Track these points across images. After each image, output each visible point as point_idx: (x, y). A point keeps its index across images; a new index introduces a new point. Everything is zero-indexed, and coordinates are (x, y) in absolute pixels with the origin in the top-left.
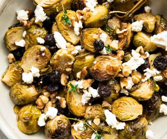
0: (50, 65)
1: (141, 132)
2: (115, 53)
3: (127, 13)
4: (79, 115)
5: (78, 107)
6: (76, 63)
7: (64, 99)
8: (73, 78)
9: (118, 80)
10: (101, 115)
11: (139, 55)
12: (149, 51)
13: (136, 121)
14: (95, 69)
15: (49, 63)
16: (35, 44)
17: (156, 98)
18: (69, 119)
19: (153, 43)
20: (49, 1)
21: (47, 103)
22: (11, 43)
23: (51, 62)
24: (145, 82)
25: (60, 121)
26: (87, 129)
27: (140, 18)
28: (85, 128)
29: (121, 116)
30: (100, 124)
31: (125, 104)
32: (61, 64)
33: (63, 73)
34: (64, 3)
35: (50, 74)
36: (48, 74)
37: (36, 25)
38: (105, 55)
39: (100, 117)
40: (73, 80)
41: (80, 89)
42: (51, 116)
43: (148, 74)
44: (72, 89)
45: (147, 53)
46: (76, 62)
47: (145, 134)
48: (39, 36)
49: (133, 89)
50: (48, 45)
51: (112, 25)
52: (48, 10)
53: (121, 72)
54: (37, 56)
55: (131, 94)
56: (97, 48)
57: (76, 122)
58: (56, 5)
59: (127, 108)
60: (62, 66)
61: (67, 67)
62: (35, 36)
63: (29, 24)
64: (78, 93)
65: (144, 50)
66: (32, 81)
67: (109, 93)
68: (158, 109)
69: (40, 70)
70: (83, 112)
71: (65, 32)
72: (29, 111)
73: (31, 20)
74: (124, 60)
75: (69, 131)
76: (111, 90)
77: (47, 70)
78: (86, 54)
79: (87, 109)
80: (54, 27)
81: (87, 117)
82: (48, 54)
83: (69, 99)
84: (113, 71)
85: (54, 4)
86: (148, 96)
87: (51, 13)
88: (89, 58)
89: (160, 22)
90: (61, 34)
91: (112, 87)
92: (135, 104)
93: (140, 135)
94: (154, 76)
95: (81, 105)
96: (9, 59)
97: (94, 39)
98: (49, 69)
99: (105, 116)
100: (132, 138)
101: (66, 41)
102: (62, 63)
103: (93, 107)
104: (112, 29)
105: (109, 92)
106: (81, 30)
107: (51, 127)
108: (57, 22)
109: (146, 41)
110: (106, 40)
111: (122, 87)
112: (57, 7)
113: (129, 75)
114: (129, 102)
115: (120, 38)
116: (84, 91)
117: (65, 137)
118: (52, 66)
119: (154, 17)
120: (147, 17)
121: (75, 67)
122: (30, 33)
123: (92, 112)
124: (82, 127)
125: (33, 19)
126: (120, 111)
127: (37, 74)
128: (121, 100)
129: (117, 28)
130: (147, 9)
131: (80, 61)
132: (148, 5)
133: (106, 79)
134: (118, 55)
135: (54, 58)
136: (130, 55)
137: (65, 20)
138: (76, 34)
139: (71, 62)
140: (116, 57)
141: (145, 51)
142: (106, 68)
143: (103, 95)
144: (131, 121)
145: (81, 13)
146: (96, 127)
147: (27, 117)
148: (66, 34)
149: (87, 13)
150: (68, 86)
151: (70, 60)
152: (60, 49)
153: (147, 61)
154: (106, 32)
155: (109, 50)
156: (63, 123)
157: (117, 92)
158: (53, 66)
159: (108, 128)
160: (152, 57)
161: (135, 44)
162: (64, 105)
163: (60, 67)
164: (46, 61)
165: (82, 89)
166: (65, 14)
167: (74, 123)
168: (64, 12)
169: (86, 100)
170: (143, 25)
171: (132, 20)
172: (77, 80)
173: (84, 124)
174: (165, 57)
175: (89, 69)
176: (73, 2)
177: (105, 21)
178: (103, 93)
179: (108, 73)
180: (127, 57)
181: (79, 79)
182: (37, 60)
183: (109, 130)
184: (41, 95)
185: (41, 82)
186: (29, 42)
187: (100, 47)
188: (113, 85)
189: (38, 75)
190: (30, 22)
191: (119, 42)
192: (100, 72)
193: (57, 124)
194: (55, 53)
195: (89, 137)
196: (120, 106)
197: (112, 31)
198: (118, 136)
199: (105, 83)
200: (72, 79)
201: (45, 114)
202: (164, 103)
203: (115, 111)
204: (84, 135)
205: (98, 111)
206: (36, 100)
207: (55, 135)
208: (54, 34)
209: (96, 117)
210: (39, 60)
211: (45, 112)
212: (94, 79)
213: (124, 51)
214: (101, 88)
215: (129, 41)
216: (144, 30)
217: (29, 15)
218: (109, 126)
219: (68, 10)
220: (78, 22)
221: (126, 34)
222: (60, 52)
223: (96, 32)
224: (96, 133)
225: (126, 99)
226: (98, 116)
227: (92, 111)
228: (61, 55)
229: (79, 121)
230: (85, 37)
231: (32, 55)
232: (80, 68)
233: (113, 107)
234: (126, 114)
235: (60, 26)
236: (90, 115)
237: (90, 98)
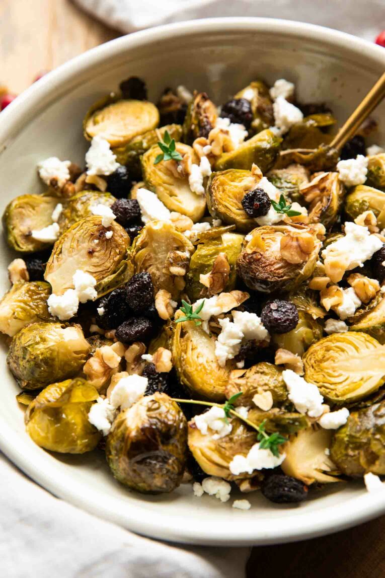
5: (207, 367)
6: (196, 254)
14: (249, 252)
15: (124, 257)
22: (20, 231)
23: (129, 253)
25: (153, 401)
26: (234, 430)
29: (332, 387)
30: (273, 408)
32: (156, 260)
33: (162, 289)
39: (272, 388)
46: (197, 251)
49: (357, 314)
54: (92, 241)
55: (355, 326)
57: (202, 410)
58: (142, 136)
59: (347, 360)
61: (172, 262)
63: (69, 186)
64: (204, 333)
69: (97, 282)
70: (221, 383)
77: (116, 278)
78: (223, 229)
79: (232, 374)
81: (232, 392)
82: (122, 236)
83: (181, 346)
84: (299, 250)
85: (138, 134)
88: (230, 239)
90: (156, 195)
92: (369, 345)
95: (214, 365)
96: (13, 272)
97: (242, 190)
101: (168, 211)
102: (160, 256)
108: (146, 166)
111: (328, 308)
112: (145, 141)
114: (351, 344)
116: (221, 321)
121: (195, 264)
123: (247, 379)
124: (220, 419)
125: (81, 178)
126: (330, 371)
128: (328, 341)
129: (300, 181)
133: (282, 277)
135: (138, 244)
138: (193, 191)
139: (182, 252)
140: (303, 228)
148: (168, 192)
149: (222, 137)
150: (176, 317)
151: (181, 248)
157: (315, 317)
158: (136, 263)
162: (165, 365)
163: (152, 270)
164: (116, 254)
165: (216, 318)
169: (229, 346)
178: (275, 315)
182: (91, 253)
185: (101, 310)
189: (94, 295)
192: (264, 260)
193: (146, 412)
196: (328, 359)
198: (330, 456)
203: (314, 377)
205: (265, 377)
206: (85, 363)
209: (259, 390)
210: (96, 254)
213: (324, 225)
220: (199, 164)
221: (327, 184)
222: (156, 222)
224: (262, 438)
226: (266, 388)
227: (247, 377)
228: (156, 228)
230: (219, 186)
231: (78, 241)
232: (209, 263)
233: (307, 366)
234: (347, 379)
235: (152, 174)
236: (241, 388)
237: (240, 341)
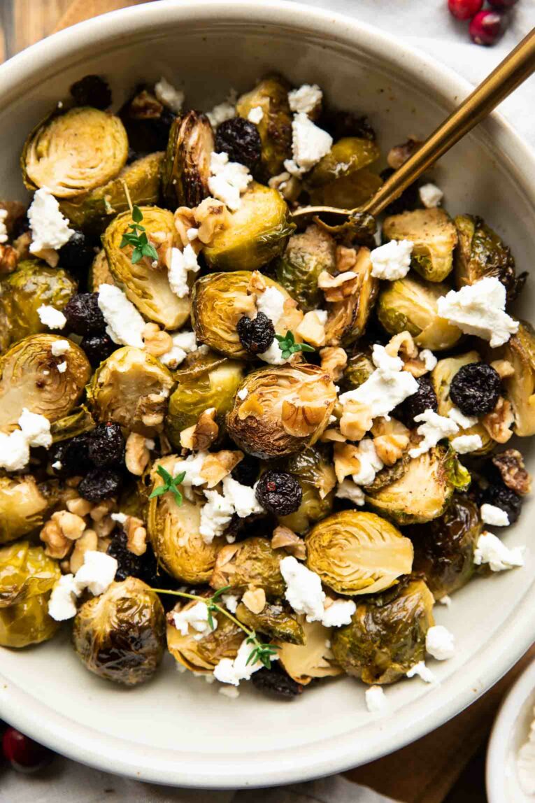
0: (85, 405)
1: (407, 633)
2: (313, 357)
3: (355, 214)
4: (193, 579)
5: (189, 549)
6: (177, 396)
7: (141, 522)
8: (170, 448)
9: (329, 452)
10: (271, 576)
11: (399, 362)
12: (434, 348)
13: (392, 593)
14: (242, 417)
15: (82, 398)
16: (34, 329)
17: (462, 513)
18: (158, 593)
19: (448, 320)
20: (80, 176)
21: (80, 539)
23: (89, 395)
24: (418, 459)
25: (125, 599)
26: (220, 627)
27: (401, 232)
28: (215, 622)
29: (338, 579)
30: (267, 607)
31: (353, 536)
32: (125, 401)
33: (135, 432)
34: (133, 183)
35: (88, 434)
36: (80, 436)
37: (36, 261)
38: (278, 367)
39: (266, 583)
40: (168, 454)
41: (193, 487)
42: (93, 584)
43: (432, 430)
44: (167, 486)
45: (427, 355)
46: (177, 391)
47: (424, 641)
48: (47, 302)
49: (378, 482)
50: (79, 335)
51: (303, 257)
52: (75, 208)
53: (335, 426)
54: (40, 371)
55: (372, 500)
56: (250, 343)
57: (185, 602)
58: (103, 188)
59: (357, 550)
60: (129, 407)
61: (144, 409)
62: (31, 301)
63: (8, 255)
64: (186, 500)
65: (416, 345)
66: (26, 461)
67: (294, 499)
68: (468, 551)
69: (51, 422)
70: (206, 567)
71: (137, 287)
72: (16, 567)
73: (16, 242)
74: (346, 383)
75: (160, 635)
76: (300, 490)
77: (78, 421)
78: (210, 365)
79: (220, 555)
80: (100, 268)
81: (219, 583)
82: (80, 366)
83: (157, 525)
84: (305, 424)
85: (98, 186)
86: (428, 508)
87: (88, 217)
88: (223, 377)
89: (473, 245)
90: (124, 294)
91: (305, 478)
92: (385, 535)
93: (405, 645)
94: (454, 436)
95: (198, 544)
97: (237, 312)
98: (84, 417)
99: (282, 581)
100: (379, 654)
101: (140, 318)
102: (130, 397)
103: (243, 548)
104: (304, 273)
105: (294, 495)
106: (192, 278)
107: (95, 621)
108: (109, 251)
109: (422, 314)
110: (283, 311)
111: (341, 479)
112: (108, 198)
113: (364, 434)
114: (364, 531)
115: (332, 303)
116: (207, 493)
117: (145, 655)
118: (94, 407)
119: (450, 224)
120: (426, 227)
121: (176, 410)
122: (14, 289)
123: (238, 566)
124: (204, 621)
125: (23, 239)
126: (336, 562)
127: (43, 435)
128: (337, 523)
129: (320, 267)
130: (428, 194)
131: (191, 389)
132: (434, 182)
133: (283, 450)
134: (325, 365)
135: (101, 380)
136: (366, 362)
137: (135, 244)
138: (175, 291)
139: (158, 393)
140: (315, 373)
141: (420, 349)
142: (281, 411)
143: (274, 506)
144: (375, 596)
145: (193, 218)
146: (253, 621)
147: (9, 587)
148: (140, 291)
149: (212, 220)
150: (151, 478)
151: (157, 384)
152: (122, 346)
153: (428, 384)
154: (283, 285)
155: (292, 349)
156: (136, 607)
157: (323, 494)
158: (98, 408)
159: (293, 622)
160: (446, 370)
161: (384, 325)
162: (138, 544)
163: (121, 412)
164: (73, 392)
165: (201, 487)
166: (136, 223)
167: (177, 607)
168: (131, 216)
169: (216, 523)
170: (412, 255)
171: (377, 237)
172: (182, 454)
173: (211, 610)
174: (488, 371)
175: (224, 415)
176: (164, 178)
177: (276, 247)
178: (273, 498)
179: (289, 431)
180: (359, 370)
181: (188, 453)
182: (41, 385)
183: (296, 630)
184: (59, 510)
185: (57, 465)
186: (11, 323)
187: (260, 339)
188: (309, 471)
189: (46, 440)
190: (14, 250)
191: (329, 316)
192: (261, 428)
193: (115, 612)
194: (101, 363)
195: (231, 653)
196: (336, 545)
197: (305, 278)
198: (331, 649)
199: (282, 464)
200: (165, 452)
201: (74, 576)
202: (489, 531)
203: (318, 563)
204: (210, 646)
205: (259, 564)
206: (42, 527)
207: (110, 649)
208: (97, 294)
209: (250, 586)
210: (48, 388)
211: (73, 569)
212: (243, 451)
213: (345, 349)
214: (265, 483)
215: (363, 315)
216: (417, 273)
217: (11, 224)
218: (299, 614)
219: (148, 208)
220: (182, 249)
221: (353, 290)
222: (122, 361)
223: (245, 286)
224: (251, 641)
225: (354, 521)
226: (259, 581)
227: (237, 562)
228: (122, 369)
229: (192, 600)
230: (207, 303)
231: (23, 369)
232: (192, 413)
233: (310, 549)
234: (356, 572)
235: (117, 263)
236: (230, 578)
237: (230, 518)
